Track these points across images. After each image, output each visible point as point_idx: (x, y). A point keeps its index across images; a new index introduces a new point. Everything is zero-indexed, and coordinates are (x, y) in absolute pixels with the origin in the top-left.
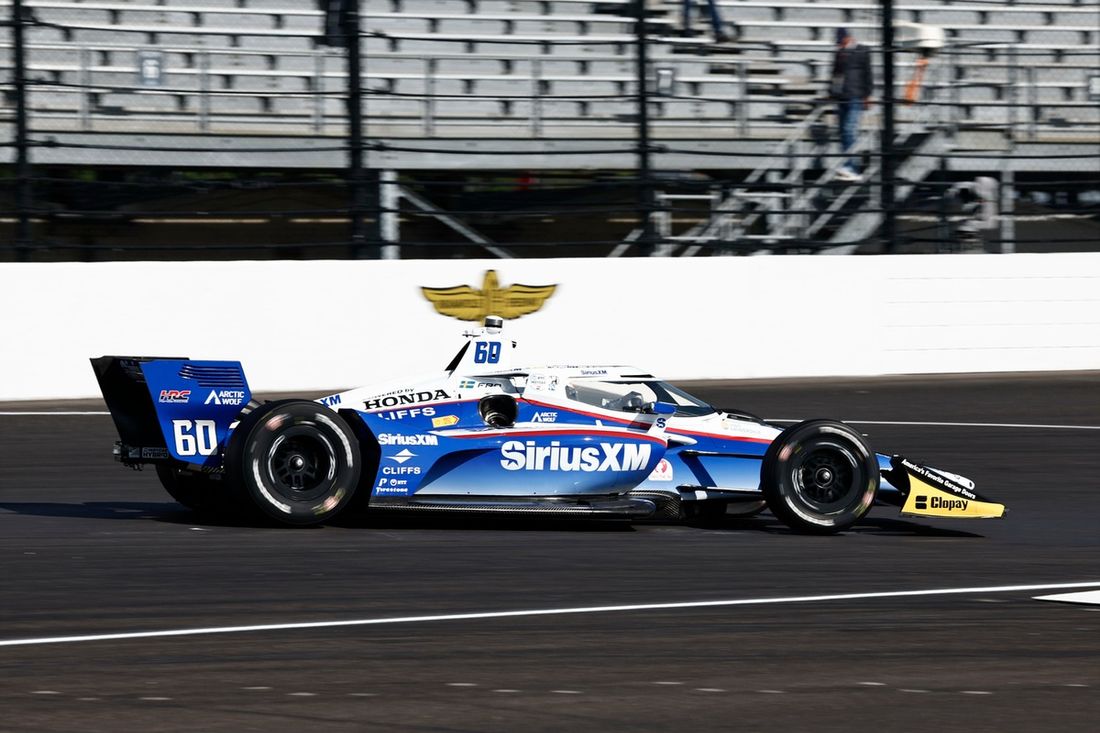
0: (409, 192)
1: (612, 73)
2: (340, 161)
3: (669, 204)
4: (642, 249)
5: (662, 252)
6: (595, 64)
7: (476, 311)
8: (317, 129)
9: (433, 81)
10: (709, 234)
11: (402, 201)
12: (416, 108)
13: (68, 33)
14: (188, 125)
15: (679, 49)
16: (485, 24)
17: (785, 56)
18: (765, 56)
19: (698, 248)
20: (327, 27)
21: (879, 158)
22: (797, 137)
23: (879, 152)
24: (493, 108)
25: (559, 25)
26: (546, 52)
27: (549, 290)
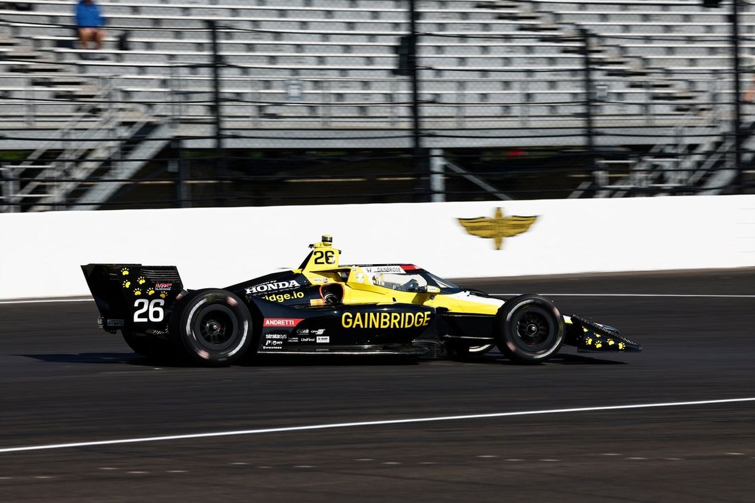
0: (450, 161)
1: (570, 89)
2: (406, 143)
3: (607, 166)
4: (589, 194)
5: (600, 195)
6: (560, 83)
7: (489, 232)
8: (393, 125)
9: (464, 95)
10: (629, 184)
11: (445, 168)
12: (451, 111)
13: (245, 70)
14: (315, 124)
15: (611, 73)
16: (493, 61)
17: (675, 77)
18: (661, 77)
19: (625, 192)
20: (401, 64)
21: (734, 137)
22: (684, 125)
23: (734, 133)
24: (497, 111)
25: (538, 61)
26: (529, 76)
27: (533, 219)
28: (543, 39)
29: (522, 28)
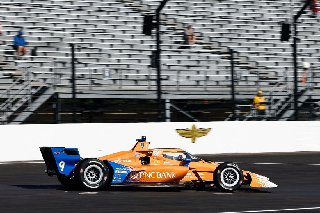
0: (173, 105)
1: (225, 74)
2: (155, 97)
3: (240, 108)
4: (232, 119)
6: (220, 72)
7: (190, 135)
8: (149, 89)
9: (179, 76)
10: (250, 115)
11: (171, 107)
12: (174, 83)
13: (86, 65)
14: (116, 88)
15: (242, 68)
16: (192, 62)
17: (269, 70)
18: (264, 70)
20: (152, 63)
21: (294, 96)
22: (273, 90)
23: (294, 94)
24: (194, 83)
25: (211, 62)
26: (208, 69)
27: (209, 130)
28: (214, 53)
29: (204, 48)
